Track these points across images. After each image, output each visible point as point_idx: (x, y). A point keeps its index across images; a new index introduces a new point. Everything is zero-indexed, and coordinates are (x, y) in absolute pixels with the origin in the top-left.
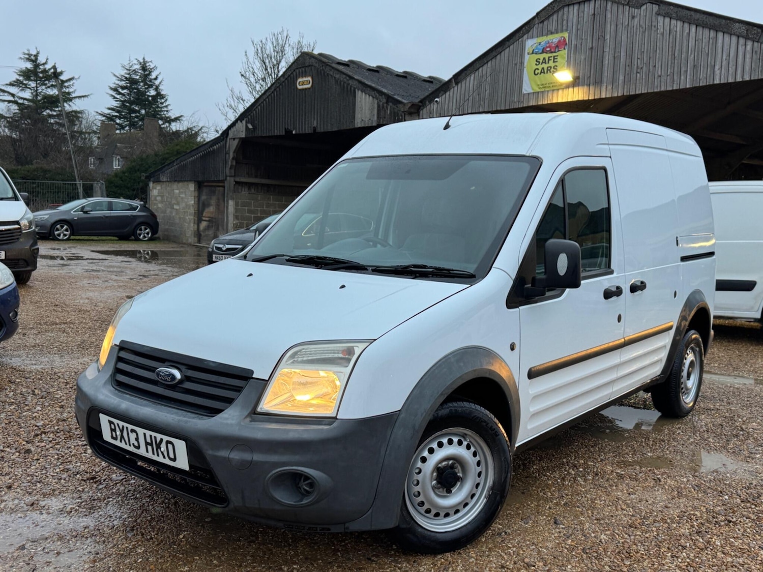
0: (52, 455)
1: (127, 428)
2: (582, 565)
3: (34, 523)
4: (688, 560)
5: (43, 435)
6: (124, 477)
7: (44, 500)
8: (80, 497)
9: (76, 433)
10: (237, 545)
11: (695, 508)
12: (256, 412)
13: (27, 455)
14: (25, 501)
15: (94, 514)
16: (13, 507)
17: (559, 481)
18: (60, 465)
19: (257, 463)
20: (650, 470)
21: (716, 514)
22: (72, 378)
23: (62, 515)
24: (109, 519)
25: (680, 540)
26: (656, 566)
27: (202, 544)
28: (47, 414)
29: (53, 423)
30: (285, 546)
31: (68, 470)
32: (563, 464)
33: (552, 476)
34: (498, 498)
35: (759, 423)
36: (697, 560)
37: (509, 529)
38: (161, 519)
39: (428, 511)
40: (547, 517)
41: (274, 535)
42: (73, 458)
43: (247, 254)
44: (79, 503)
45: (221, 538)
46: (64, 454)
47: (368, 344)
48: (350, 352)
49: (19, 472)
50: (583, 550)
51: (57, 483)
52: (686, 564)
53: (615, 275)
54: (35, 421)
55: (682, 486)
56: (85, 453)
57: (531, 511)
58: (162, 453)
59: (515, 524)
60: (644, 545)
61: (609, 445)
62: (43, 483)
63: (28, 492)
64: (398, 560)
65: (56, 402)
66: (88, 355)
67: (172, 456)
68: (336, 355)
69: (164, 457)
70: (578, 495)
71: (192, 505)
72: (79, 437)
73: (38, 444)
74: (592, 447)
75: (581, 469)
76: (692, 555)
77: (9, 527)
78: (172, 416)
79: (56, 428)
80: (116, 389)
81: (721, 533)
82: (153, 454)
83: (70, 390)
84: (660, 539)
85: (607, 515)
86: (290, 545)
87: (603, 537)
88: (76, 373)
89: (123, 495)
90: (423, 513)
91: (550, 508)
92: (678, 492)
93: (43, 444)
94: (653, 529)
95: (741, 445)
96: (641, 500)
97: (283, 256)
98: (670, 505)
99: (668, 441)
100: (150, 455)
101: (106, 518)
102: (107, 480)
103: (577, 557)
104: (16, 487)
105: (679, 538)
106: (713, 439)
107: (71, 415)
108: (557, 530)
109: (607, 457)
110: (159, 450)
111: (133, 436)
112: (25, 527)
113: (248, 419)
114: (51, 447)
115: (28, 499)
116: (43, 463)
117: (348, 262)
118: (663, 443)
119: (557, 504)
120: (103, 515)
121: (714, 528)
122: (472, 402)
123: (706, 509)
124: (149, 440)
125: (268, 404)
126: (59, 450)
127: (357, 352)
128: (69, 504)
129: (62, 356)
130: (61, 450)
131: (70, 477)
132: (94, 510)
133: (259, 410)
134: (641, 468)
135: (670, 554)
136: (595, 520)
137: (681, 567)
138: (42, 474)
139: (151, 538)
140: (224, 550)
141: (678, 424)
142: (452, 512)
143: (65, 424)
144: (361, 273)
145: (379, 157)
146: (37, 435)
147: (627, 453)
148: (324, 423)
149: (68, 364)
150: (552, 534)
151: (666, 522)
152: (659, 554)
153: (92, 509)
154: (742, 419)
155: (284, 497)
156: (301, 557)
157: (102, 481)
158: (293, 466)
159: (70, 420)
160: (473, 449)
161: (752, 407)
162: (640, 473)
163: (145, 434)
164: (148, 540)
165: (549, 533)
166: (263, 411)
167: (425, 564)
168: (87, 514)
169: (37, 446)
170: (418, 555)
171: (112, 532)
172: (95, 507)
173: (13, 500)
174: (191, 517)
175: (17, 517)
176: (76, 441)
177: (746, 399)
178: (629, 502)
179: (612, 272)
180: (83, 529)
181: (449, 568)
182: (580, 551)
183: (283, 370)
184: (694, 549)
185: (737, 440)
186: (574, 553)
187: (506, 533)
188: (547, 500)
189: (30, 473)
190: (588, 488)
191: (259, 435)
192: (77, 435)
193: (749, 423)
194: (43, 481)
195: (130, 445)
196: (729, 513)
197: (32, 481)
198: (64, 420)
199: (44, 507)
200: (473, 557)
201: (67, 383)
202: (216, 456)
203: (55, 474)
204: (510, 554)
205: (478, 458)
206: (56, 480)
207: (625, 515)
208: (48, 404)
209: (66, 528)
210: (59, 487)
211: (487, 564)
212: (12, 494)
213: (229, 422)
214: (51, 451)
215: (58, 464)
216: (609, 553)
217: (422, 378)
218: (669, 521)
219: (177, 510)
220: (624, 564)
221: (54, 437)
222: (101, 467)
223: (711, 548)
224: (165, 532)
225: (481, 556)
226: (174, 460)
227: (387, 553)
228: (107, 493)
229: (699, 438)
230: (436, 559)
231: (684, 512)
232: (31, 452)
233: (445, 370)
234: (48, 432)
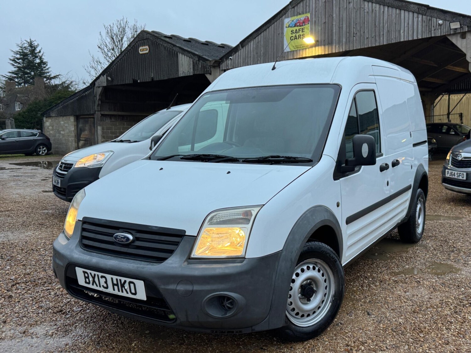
0: (27, 298)
1: (98, 275)
2: (395, 339)
3: (30, 345)
4: (457, 330)
5: (17, 285)
6: (81, 309)
7: (32, 329)
8: (56, 324)
9: (40, 282)
10: (173, 347)
11: (447, 298)
12: (190, 258)
13: (10, 299)
14: (18, 330)
15: (69, 335)
16: (11, 335)
17: (360, 287)
18: (35, 304)
19: (196, 291)
20: (411, 276)
21: (461, 300)
22: (25, 246)
23: (47, 338)
24: (80, 337)
25: (447, 318)
26: (439, 336)
27: (149, 349)
28: (15, 271)
29: (21, 277)
30: (204, 345)
31: (41, 307)
32: (359, 277)
33: (355, 285)
34: (338, 302)
35: (462, 242)
36: (462, 329)
37: (342, 321)
38: (116, 335)
39: (297, 314)
40: (362, 311)
41: (195, 338)
42: (42, 298)
43: (150, 156)
44: (56, 328)
45: (160, 343)
46: (35, 297)
47: (260, 208)
48: (249, 214)
49: (8, 311)
50: (392, 329)
51: (37, 317)
52: (457, 333)
53: (384, 156)
54: (9, 276)
55: (434, 284)
56: (50, 295)
57: (351, 308)
58: (126, 290)
59: (344, 317)
60: (427, 323)
61: (381, 263)
62: (27, 317)
63: (18, 324)
64: (280, 347)
65: (19, 262)
66: (30, 230)
67: (133, 291)
68: (239, 217)
69: (127, 293)
70: (375, 295)
71: (133, 323)
72: (43, 285)
73: (16, 291)
74: (371, 264)
75: (371, 279)
76: (458, 327)
77: (13, 349)
78: (132, 264)
79: (25, 280)
80: (85, 250)
81: (469, 311)
82: (119, 291)
83: (26, 254)
84: (435, 318)
85: (398, 307)
86: (208, 344)
87: (400, 320)
88: (26, 242)
89: (85, 321)
90: (294, 315)
91: (361, 305)
92: (433, 289)
93: (19, 291)
94: (428, 312)
95: (457, 257)
96: (413, 296)
97: (179, 155)
98: (432, 297)
99: (415, 257)
100: (116, 292)
101: (78, 337)
102: (70, 312)
103: (390, 335)
104: (9, 321)
105: (446, 317)
106: (440, 254)
107: (32, 270)
108: (371, 319)
109: (383, 270)
110: (123, 288)
111: (102, 281)
112: (24, 348)
113: (186, 263)
114: (25, 293)
115: (20, 329)
116: (23, 304)
117: (225, 157)
118: (412, 259)
119: (365, 302)
120: (75, 335)
121: (463, 309)
122: (316, 241)
123: (454, 297)
124: (115, 282)
125: (198, 252)
126: (31, 294)
127: (254, 214)
128: (50, 330)
129: (13, 232)
130: (32, 294)
131: (45, 311)
132: (68, 332)
133: (192, 256)
134: (405, 276)
135: (444, 328)
136: (391, 310)
137: (454, 335)
138: (25, 311)
139: (114, 348)
140: (164, 351)
141: (416, 247)
142: (311, 313)
143: (30, 277)
144: (235, 163)
146: (13, 285)
147: (393, 267)
148: (237, 261)
149: (19, 237)
150: (369, 321)
151: (434, 308)
152: (438, 328)
153: (66, 332)
154: (452, 241)
155: (215, 313)
156: (217, 351)
157: (67, 312)
158: (220, 292)
159: (32, 273)
160: (321, 272)
161: (454, 233)
162: (406, 278)
163: (112, 279)
164: (111, 349)
165: (367, 321)
166: (195, 257)
167: (298, 348)
168: (65, 335)
169: (16, 293)
170: (292, 343)
171: (85, 346)
172: (68, 330)
173: (10, 330)
174: (135, 331)
175: (16, 342)
176: (41, 287)
177: (449, 229)
178: (407, 297)
179: (382, 155)
180: (65, 346)
181: (314, 349)
182: (390, 331)
183: (206, 227)
184: (458, 323)
185: (454, 254)
186: (387, 333)
187: (341, 323)
188: (358, 301)
189: (16, 311)
190: (379, 290)
191: (196, 273)
192: (41, 283)
193: (456, 243)
194: (27, 316)
195: (100, 287)
196: (469, 299)
197: (20, 316)
198: (29, 274)
199: (33, 333)
200: (326, 341)
201: (22, 250)
202: (168, 290)
203: (34, 311)
204: (349, 337)
205: (324, 277)
206: (36, 315)
207: (407, 305)
208: (14, 264)
209: (53, 346)
210: (39, 319)
211: (337, 345)
212: (7, 327)
213: (174, 265)
214: (26, 295)
215: (34, 303)
216: (408, 330)
217: (293, 228)
218: (435, 307)
219: (124, 327)
220: (420, 337)
221: (25, 285)
222: (63, 303)
223: (467, 321)
224: (121, 343)
225: (331, 340)
226: (135, 294)
227: (272, 343)
228: (73, 320)
229: (431, 254)
230: (304, 344)
231: (442, 301)
232: (12, 297)
233: (305, 222)
234: (20, 283)
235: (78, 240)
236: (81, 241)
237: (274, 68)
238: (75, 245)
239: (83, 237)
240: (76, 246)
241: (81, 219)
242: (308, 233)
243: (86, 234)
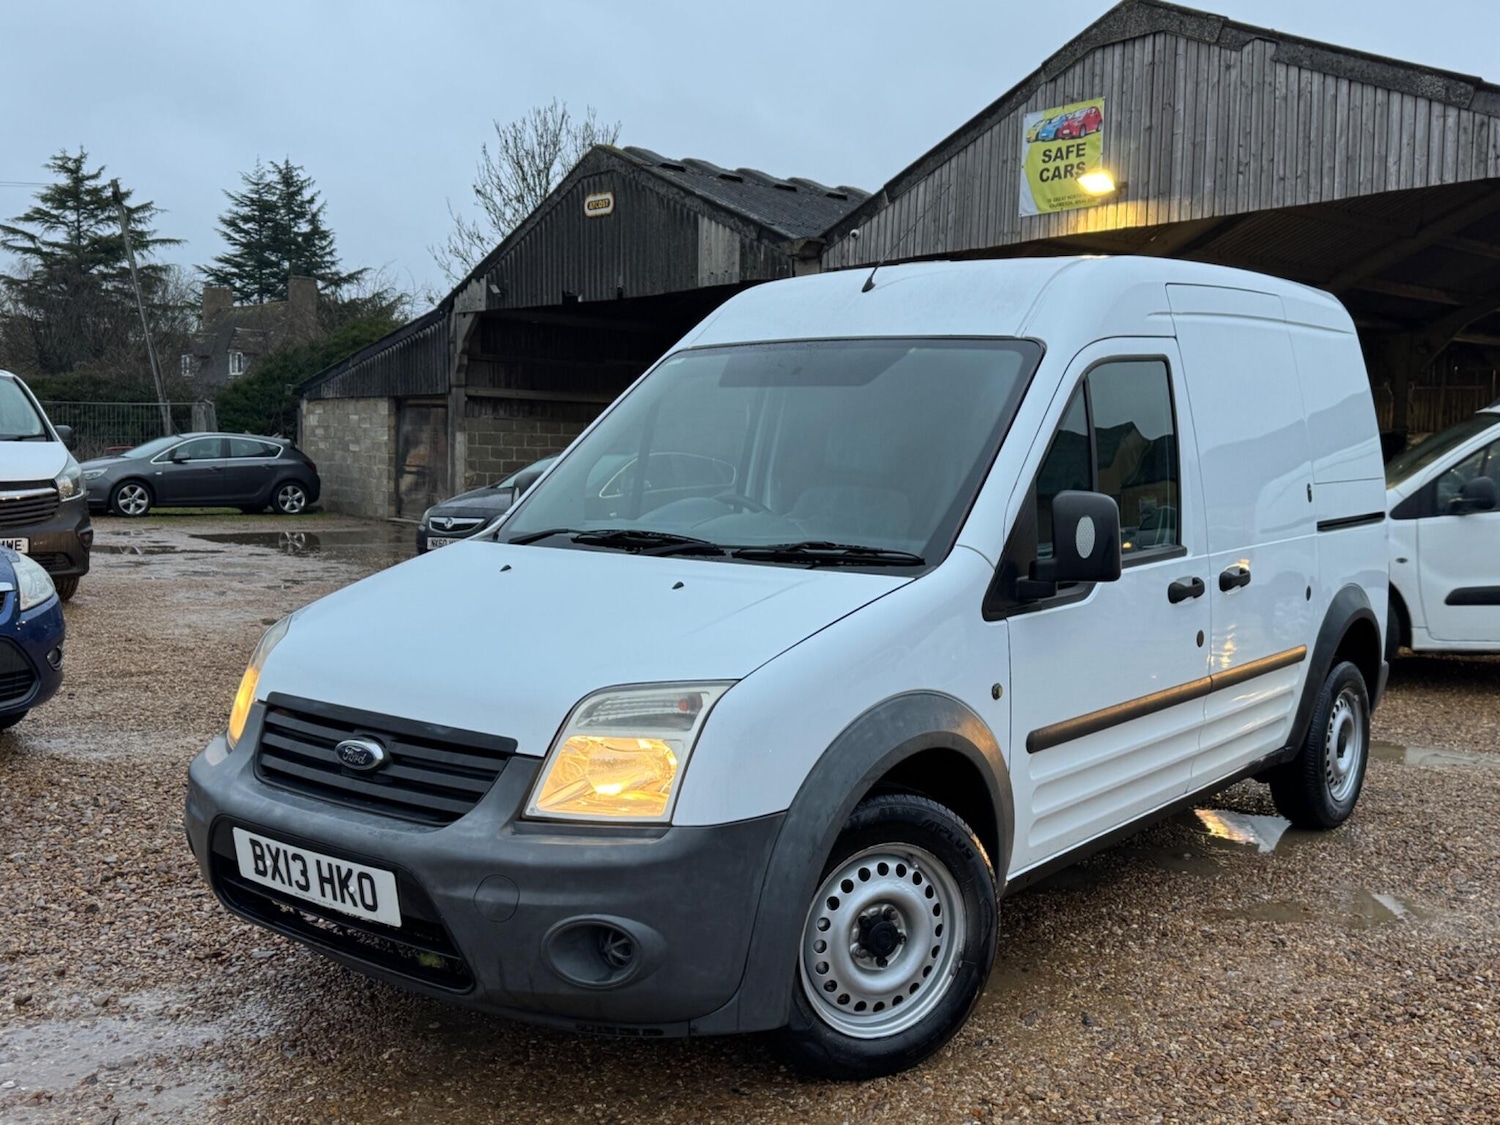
0: (137, 915)
1: (285, 852)
2: (1134, 1097)
3: (111, 1037)
4: (1332, 1085)
5: (119, 880)
6: (274, 952)
7: (127, 996)
8: (194, 989)
9: (181, 874)
10: (490, 1069)
11: (1349, 993)
12: (523, 816)
13: (90, 915)
14: (91, 997)
15: (222, 1019)
16: (70, 1008)
17: (1092, 947)
18: (153, 932)
19: (527, 907)
20: (1265, 927)
21: (1389, 1003)
22: (168, 775)
23: (162, 1022)
24: (249, 1027)
25: (1318, 1050)
26: (1271, 1097)
27: (425, 1069)
28: (123, 840)
29: (135, 857)
30: (578, 1070)
31: (168, 941)
32: (1102, 917)
33: (1080, 939)
34: (974, 974)
35: (1477, 836)
36: (1349, 1084)
37: (998, 1035)
38: (346, 1027)
39: (844, 999)
40: (1068, 1012)
41: (557, 1052)
42: (177, 918)
43: (498, 530)
44: (191, 999)
45: (459, 1058)
46: (159, 913)
47: (727, 688)
48: (694, 703)
49: (78, 945)
50: (1136, 1070)
51: (150, 965)
52: (1328, 1091)
53: (1189, 557)
54: (102, 853)
55: (1327, 953)
56: (199, 910)
57: (1040, 1002)
58: (351, 896)
59: (1009, 1026)
60: (1250, 1060)
61: (1190, 881)
62: (123, 965)
63: (95, 982)
64: (789, 1091)
65: (139, 818)
66: (196, 731)
67: (369, 901)
68: (668, 710)
69: (355, 904)
70: (1127, 972)
71: (403, 1001)
72: (186, 882)
73: (109, 895)
74: (1157, 884)
75: (1135, 926)
76: (1340, 1076)
77: (65, 1044)
78: (369, 827)
79: (142, 865)
80: (262, 782)
81: (1396, 1036)
82: (335, 898)
83: (166, 796)
84: (1280, 1048)
85: (1183, 1008)
86: (588, 1068)
87: (1173, 1046)
88: (173, 764)
89: (275, 984)
90: (836, 1003)
91: (1075, 996)
92: (1318, 965)
93: (120, 895)
94: (1269, 1031)
95: (1441, 878)
96: (1246, 980)
97: (567, 531)
98: (1302, 988)
99: (1303, 872)
100: (328, 902)
101: (245, 1027)
102: (243, 958)
103: (1123, 1082)
104: (73, 973)
105: (1317, 1047)
106: (1388, 868)
107: (170, 841)
108: (1088, 1035)
109: (1185, 903)
110: (345, 891)
111: (296, 867)
112: (94, 1043)
113: (509, 830)
114: (135, 901)
115: (97, 994)
116: (121, 930)
117: (687, 541)
118: (1292, 877)
119: (1088, 990)
120: (238, 1020)
121: (1383, 1028)
122: (922, 796)
123: (1370, 994)
124: (326, 874)
125: (545, 801)
126: (149, 906)
127: (707, 702)
128: (175, 1002)
129: (145, 735)
130: (153, 905)
131: (174, 953)
132: (222, 1012)
133: (528, 812)
134: (1249, 921)
135: (1298, 1075)
136: (1160, 1016)
137: (1317, 1098)
138: (121, 949)
139: (330, 1060)
140: (465, 1079)
141: (1322, 841)
142: (888, 1002)
143: (159, 859)
144: (712, 560)
145: (742, 345)
146: (107, 879)
147: (1222, 896)
148: (648, 833)
149: (157, 749)
150: (1079, 1042)
151: (1293, 1019)
152: (1278, 1076)
153: (217, 1011)
154: (1445, 830)
155: (577, 972)
156: (609, 1089)
157: (234, 960)
158: (592, 913)
159: (167, 850)
160: (925, 883)
161: (1464, 807)
162: (1248, 931)
163: (318, 863)
164: (323, 1063)
165: (1072, 1041)
166: (537, 814)
167: (840, 1099)
168: (209, 1019)
169: (109, 900)
170: (826, 1083)
171: (256, 1050)
172: (223, 1006)
173: (70, 996)
174: (402, 1022)
175: (78, 1026)
176: (182, 889)
177: (1454, 794)
178: (1224, 983)
179: (1183, 552)
180: (203, 1046)
181: (884, 1105)
182: (1129, 1072)
183: (573, 737)
184: (1343, 1066)
185: (1433, 869)
186: (1118, 1076)
187: (991, 1041)
188: (1069, 983)
189: (98, 948)
190: (1147, 959)
191: (530, 858)
192: (183, 877)
193: (1458, 836)
194: (123, 961)
195: (291, 884)
196: (1413, 1001)
197: (104, 962)
198: (157, 852)
199: (128, 1007)
200: (929, 1085)
201: (158, 784)
202: (453, 899)
203: (146, 949)
204: (998, 1079)
205: (935, 900)
206: (147, 960)
207: (1215, 1007)
208: (124, 823)
209: (171, 1044)
210: (152, 972)
211: (955, 1098)
212: (66, 986)
213: (475, 834)
214: (135, 907)
215: (150, 930)
216: (1184, 1075)
217: (827, 751)
218: (1298, 1016)
219: (376, 1010)
220: (1212, 1094)
221: (139, 882)
222: (230, 934)
223: (1376, 1062)
224: (355, 1049)
225: (944, 1083)
226: (373, 908)
227: (770, 1080)
228: (244, 980)
229: (1362, 866)
230: (860, 1089)
231: (1328, 1000)
232: (98, 909)
233: (870, 735)
234: (127, 874)
235: (250, 754)
236: (257, 759)
237: (868, 286)
238: (239, 770)
239: (265, 749)
240: (243, 771)
241: (265, 699)
242: (876, 767)
243: (272, 739)
